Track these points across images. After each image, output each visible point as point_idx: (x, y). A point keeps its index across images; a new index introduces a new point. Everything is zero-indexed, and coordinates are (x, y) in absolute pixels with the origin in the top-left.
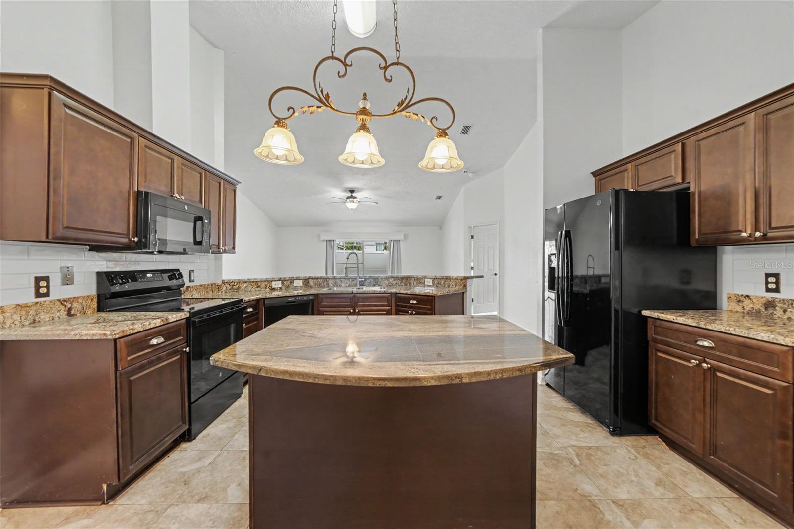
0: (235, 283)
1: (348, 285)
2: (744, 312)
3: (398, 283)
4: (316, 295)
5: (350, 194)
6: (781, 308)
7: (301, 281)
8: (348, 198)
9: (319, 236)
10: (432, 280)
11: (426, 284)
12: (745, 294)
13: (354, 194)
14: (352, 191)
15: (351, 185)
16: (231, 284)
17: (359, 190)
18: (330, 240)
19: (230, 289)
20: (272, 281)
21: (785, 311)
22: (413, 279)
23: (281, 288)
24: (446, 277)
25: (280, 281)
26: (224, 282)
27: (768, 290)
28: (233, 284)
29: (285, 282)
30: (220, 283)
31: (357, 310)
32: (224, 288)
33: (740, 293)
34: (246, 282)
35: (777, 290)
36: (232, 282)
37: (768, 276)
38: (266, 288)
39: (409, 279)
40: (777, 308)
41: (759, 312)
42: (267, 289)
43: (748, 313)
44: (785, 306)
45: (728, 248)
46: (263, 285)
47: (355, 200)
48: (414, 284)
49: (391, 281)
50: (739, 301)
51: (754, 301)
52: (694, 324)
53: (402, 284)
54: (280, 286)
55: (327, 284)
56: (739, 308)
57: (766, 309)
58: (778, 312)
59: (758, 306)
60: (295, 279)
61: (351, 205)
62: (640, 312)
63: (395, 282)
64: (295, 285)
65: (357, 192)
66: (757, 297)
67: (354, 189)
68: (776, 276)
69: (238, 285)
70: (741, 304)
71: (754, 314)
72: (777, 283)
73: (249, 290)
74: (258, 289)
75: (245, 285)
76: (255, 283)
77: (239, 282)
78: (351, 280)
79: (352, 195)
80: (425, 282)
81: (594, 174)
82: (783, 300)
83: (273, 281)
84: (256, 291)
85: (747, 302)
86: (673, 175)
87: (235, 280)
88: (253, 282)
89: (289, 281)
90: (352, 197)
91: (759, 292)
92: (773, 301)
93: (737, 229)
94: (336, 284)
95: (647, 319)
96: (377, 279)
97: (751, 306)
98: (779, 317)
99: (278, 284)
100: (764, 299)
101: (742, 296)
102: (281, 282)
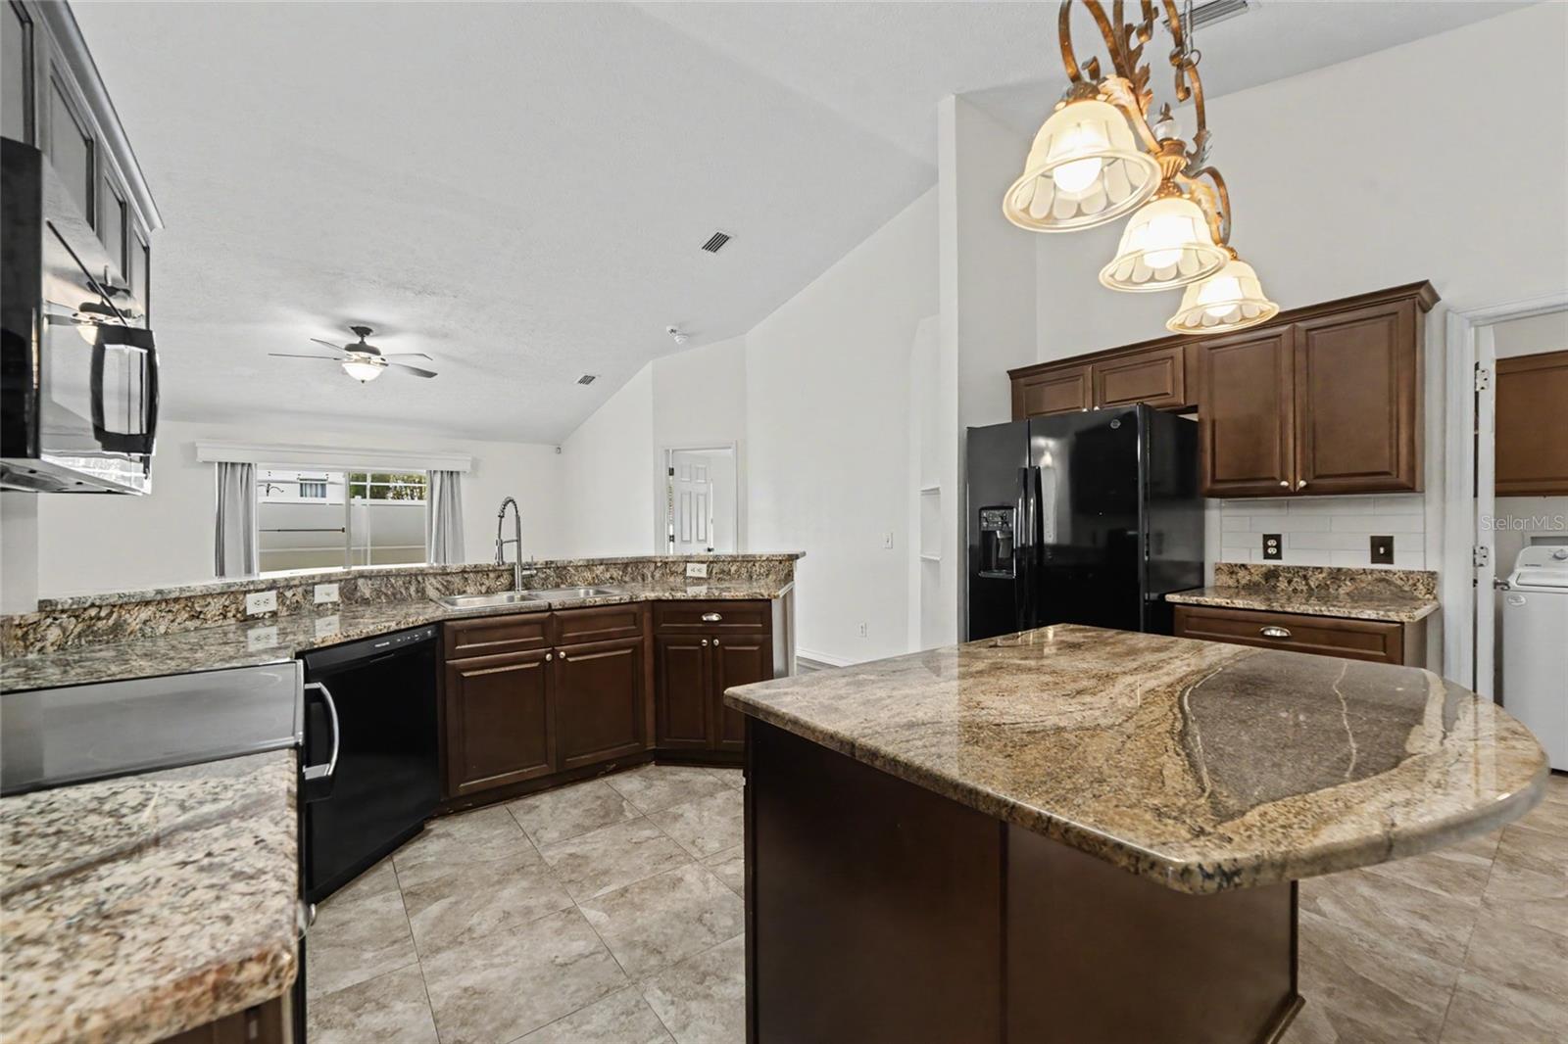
0: (100, 607)
1: (484, 589)
2: (1237, 587)
3: (615, 575)
4: (439, 625)
5: (357, 340)
6: (1286, 577)
7: (336, 586)
8: (351, 348)
9: (193, 449)
10: (705, 566)
11: (689, 573)
12: (1240, 562)
13: (369, 341)
14: (362, 331)
15: (363, 314)
16: (86, 615)
17: (385, 330)
18: (233, 464)
19: (79, 636)
20: (245, 593)
21: (1290, 582)
22: (652, 566)
23: (274, 614)
24: (743, 557)
25: (269, 589)
26: (47, 607)
27: (1267, 556)
28: (93, 612)
29: (289, 594)
30: (31, 613)
31: (563, 654)
32: (54, 634)
33: (1233, 562)
34: (147, 603)
35: (1278, 556)
36: (93, 605)
37: (1267, 538)
38: (225, 617)
39: (640, 566)
40: (1280, 579)
41: (1257, 584)
42: (228, 622)
43: (1243, 587)
44: (1290, 575)
45: (1213, 502)
46: (215, 607)
47: (375, 358)
48: (653, 577)
49: (598, 572)
50: (1232, 573)
51: (1252, 571)
52: (1263, 608)
53: (627, 579)
54: (273, 606)
55: (417, 591)
56: (1231, 582)
57: (1267, 580)
58: (1282, 584)
59: (1257, 578)
60: (317, 580)
61: (359, 369)
62: (1162, 597)
63: (608, 575)
64: (317, 600)
65: (377, 335)
66: (1255, 566)
67: (369, 327)
68: (1277, 538)
69: (115, 616)
70: (1234, 576)
71: (1252, 589)
72: (1278, 547)
73: (162, 629)
74: (197, 623)
75: (145, 613)
76: (183, 603)
77: (123, 604)
78: (492, 575)
79: (362, 342)
80: (685, 570)
81: (1014, 375)
82: (1288, 568)
83: (249, 592)
84: (187, 630)
85: (1242, 573)
86: (1169, 392)
87: (101, 598)
88: (176, 600)
89: (300, 590)
90: (360, 347)
91: (1256, 559)
92: (1275, 570)
93: (1271, 476)
94: (447, 589)
95: (1173, 607)
96: (565, 568)
97: (1248, 578)
98: (1283, 590)
99: (266, 602)
100: (1264, 569)
101: (1236, 565)
102: (274, 592)
